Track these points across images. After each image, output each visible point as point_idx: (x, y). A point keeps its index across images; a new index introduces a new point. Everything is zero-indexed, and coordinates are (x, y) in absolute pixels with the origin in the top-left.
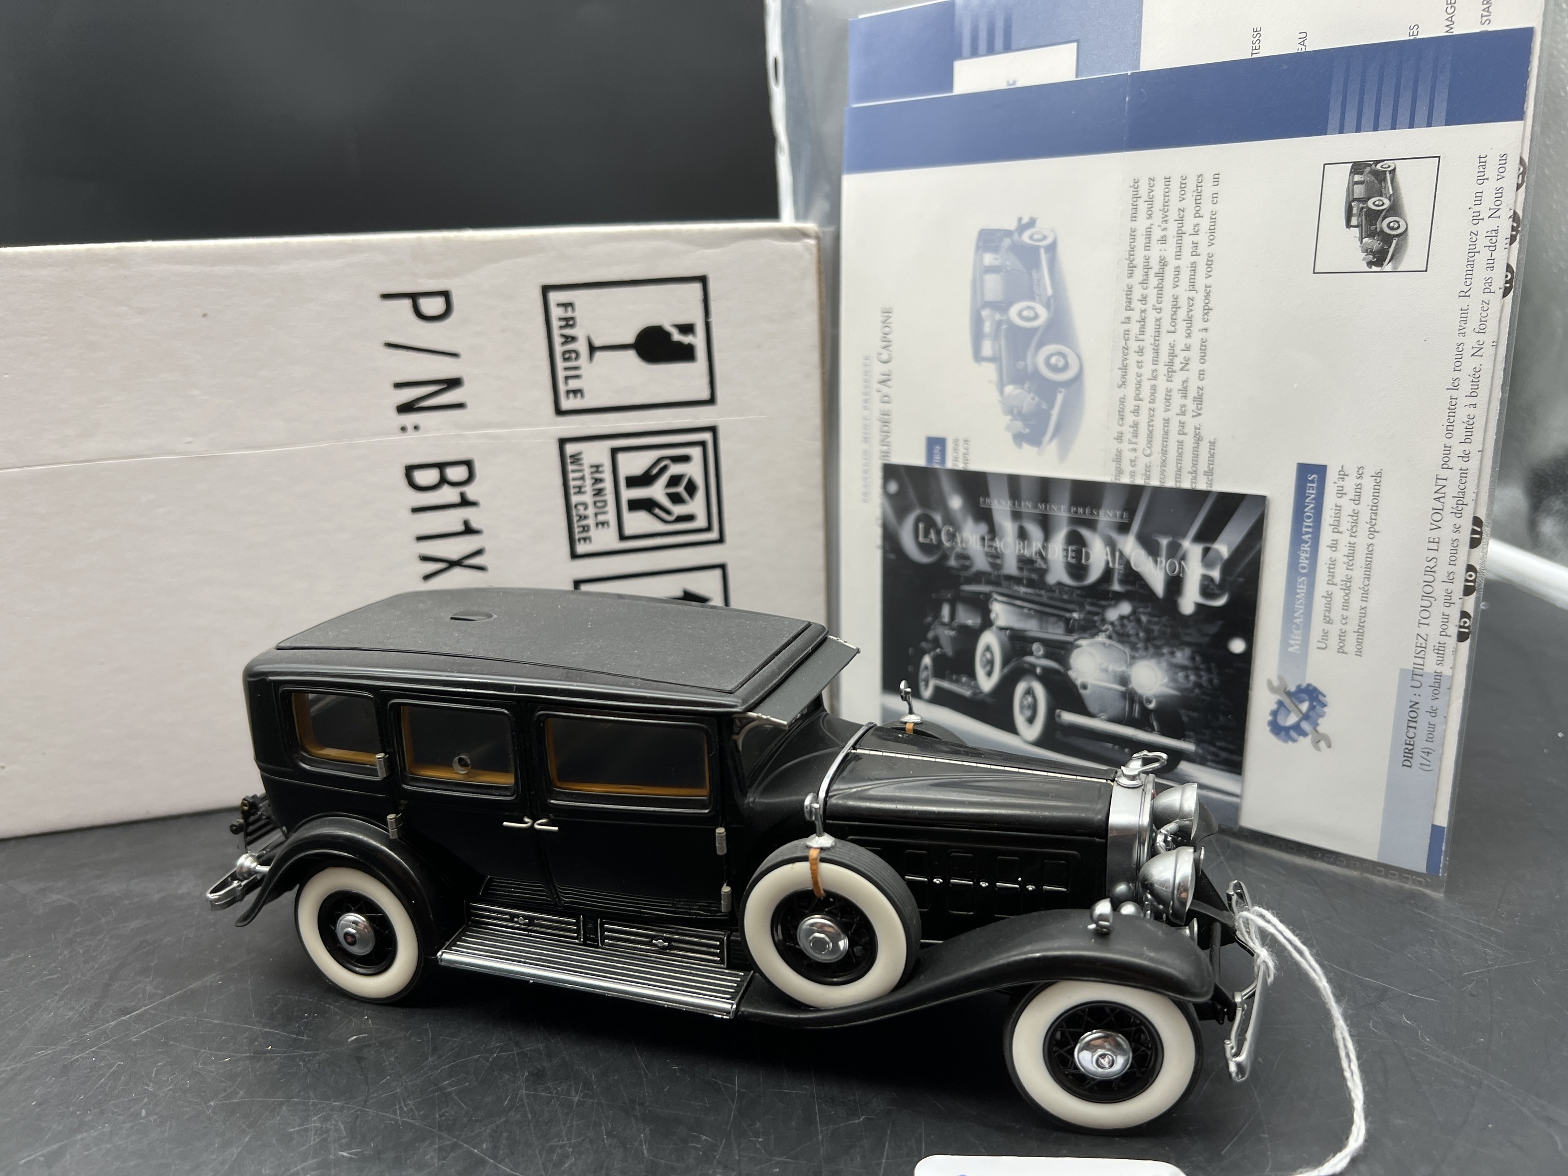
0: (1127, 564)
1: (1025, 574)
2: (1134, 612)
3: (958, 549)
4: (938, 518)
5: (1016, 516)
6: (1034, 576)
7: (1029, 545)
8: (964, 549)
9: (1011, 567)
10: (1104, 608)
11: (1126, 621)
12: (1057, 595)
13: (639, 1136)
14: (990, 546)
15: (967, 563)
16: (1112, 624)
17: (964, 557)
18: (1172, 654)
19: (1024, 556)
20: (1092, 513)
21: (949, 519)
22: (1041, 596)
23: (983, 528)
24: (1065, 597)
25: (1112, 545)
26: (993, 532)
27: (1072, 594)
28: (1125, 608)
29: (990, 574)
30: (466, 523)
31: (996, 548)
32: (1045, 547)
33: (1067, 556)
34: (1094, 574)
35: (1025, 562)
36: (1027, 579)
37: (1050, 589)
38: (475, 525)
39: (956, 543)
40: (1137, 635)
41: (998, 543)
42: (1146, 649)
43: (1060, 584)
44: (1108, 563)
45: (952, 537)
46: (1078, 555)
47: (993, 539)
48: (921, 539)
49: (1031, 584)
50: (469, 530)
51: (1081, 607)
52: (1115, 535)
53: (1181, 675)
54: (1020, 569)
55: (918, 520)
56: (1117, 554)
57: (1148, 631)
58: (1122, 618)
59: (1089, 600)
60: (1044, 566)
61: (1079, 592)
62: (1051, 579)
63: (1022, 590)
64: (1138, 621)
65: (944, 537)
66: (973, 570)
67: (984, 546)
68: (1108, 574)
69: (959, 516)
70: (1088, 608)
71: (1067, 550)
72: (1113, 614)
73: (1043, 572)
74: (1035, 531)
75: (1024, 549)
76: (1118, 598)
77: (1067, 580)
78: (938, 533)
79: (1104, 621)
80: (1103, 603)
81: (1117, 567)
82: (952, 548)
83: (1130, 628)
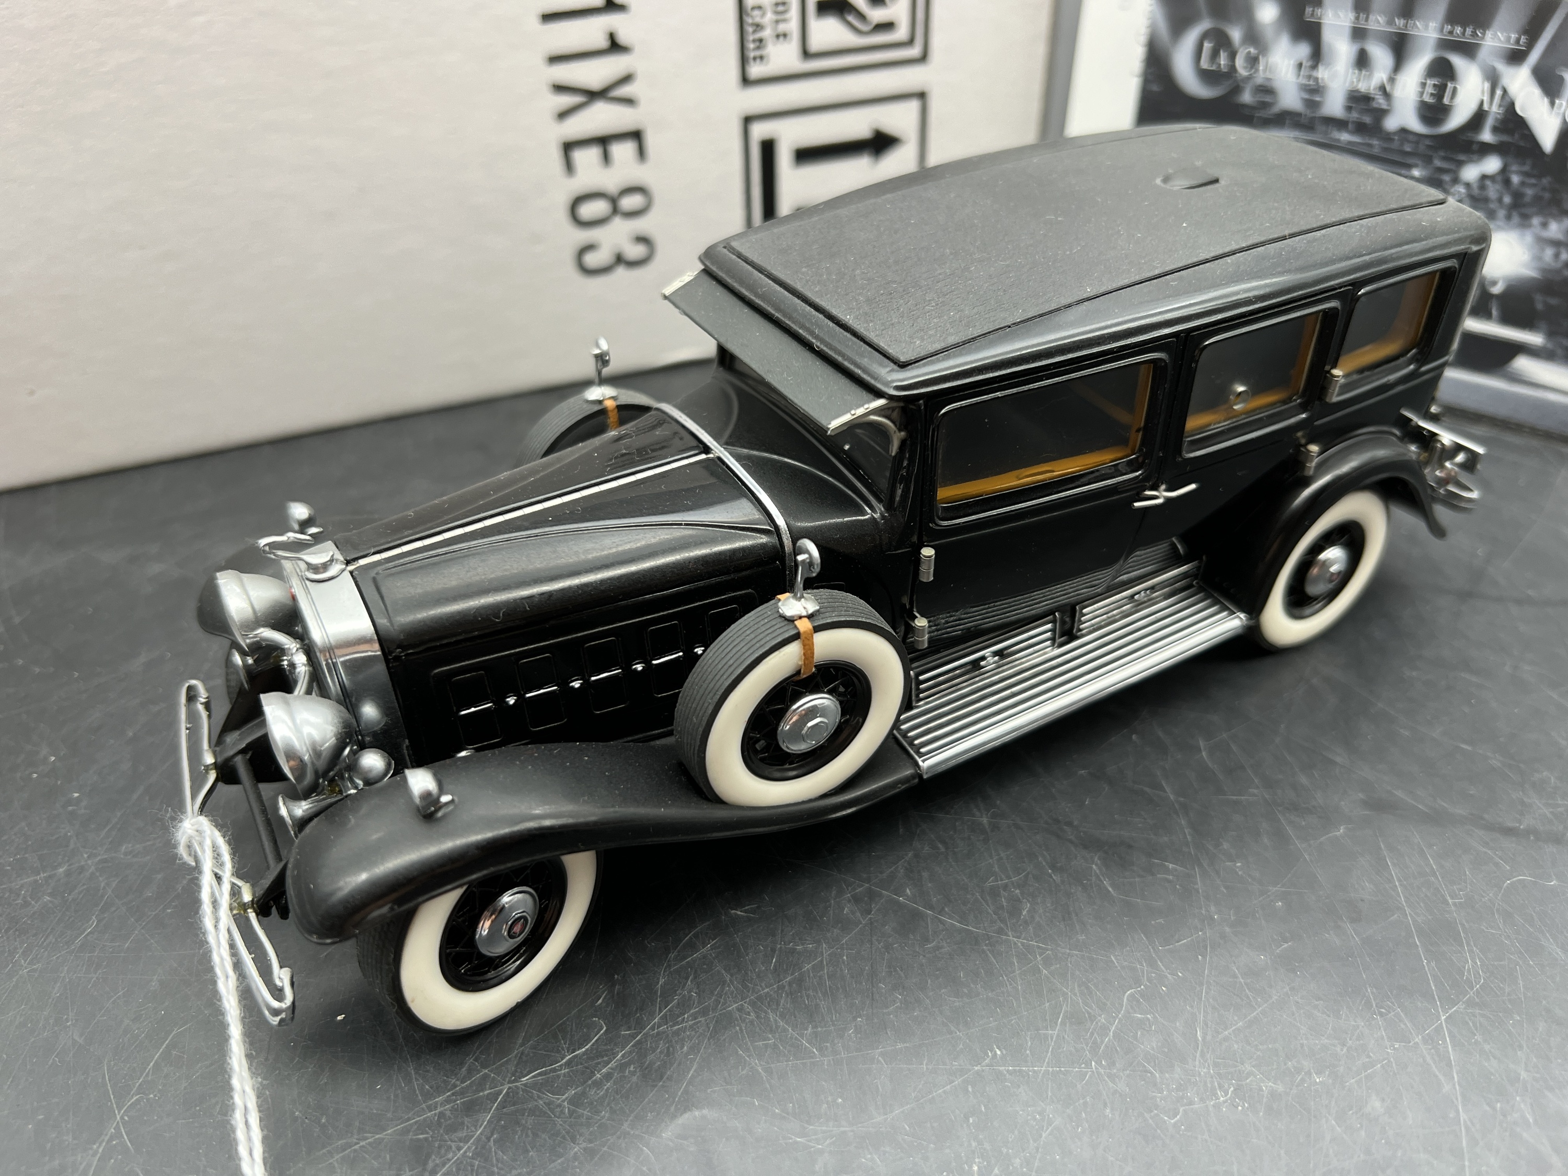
0: (1510, 108)
1: (1355, 115)
2: (1504, 170)
3: (1260, 78)
4: (1236, 34)
5: (1358, 34)
6: (1367, 119)
7: (1370, 76)
8: (1269, 80)
9: (1334, 105)
10: (1460, 164)
11: (1488, 183)
12: (1395, 145)
13: (1092, 868)
14: (1309, 77)
15: (1268, 99)
16: (1468, 185)
17: (1267, 90)
18: (1545, 225)
19: (1357, 91)
20: (1474, 34)
21: (1253, 37)
22: (1370, 145)
23: (1303, 50)
24: (1408, 148)
25: (1493, 79)
26: (1317, 56)
27: (1417, 143)
28: (1492, 165)
29: (1299, 115)
30: (612, 37)
31: (1316, 79)
32: (1392, 80)
33: (1422, 93)
34: (1458, 119)
35: (1358, 100)
36: (1353, 122)
37: (1388, 137)
38: (622, 39)
39: (1257, 70)
40: (1500, 200)
41: (1322, 73)
42: (1508, 217)
43: (1404, 131)
44: (1482, 103)
45: (1253, 61)
46: (1440, 90)
47: (1314, 67)
48: (1205, 64)
49: (1360, 128)
50: (615, 46)
51: (1428, 160)
52: (1501, 67)
53: (1549, 253)
54: (1349, 109)
55: (1204, 36)
56: (1499, 92)
57: (1518, 197)
58: (1484, 177)
59: (1442, 154)
60: (1385, 107)
61: (1428, 142)
62: (1391, 123)
63: (1345, 137)
64: (1507, 182)
65: (1239, 62)
66: (1276, 110)
67: (1299, 75)
68: (1479, 118)
69: (1269, 33)
70: (1438, 163)
71: (1424, 85)
72: (1471, 173)
73: (1381, 114)
74: (1381, 56)
75: (1359, 81)
76: (1485, 150)
77: (1415, 125)
78: (1233, 55)
79: (1456, 180)
80: (1462, 157)
81: (1495, 110)
82: (1249, 78)
83: (1492, 191)
